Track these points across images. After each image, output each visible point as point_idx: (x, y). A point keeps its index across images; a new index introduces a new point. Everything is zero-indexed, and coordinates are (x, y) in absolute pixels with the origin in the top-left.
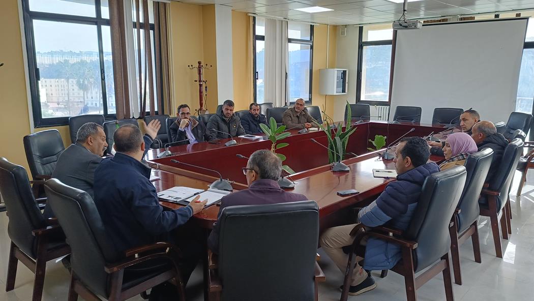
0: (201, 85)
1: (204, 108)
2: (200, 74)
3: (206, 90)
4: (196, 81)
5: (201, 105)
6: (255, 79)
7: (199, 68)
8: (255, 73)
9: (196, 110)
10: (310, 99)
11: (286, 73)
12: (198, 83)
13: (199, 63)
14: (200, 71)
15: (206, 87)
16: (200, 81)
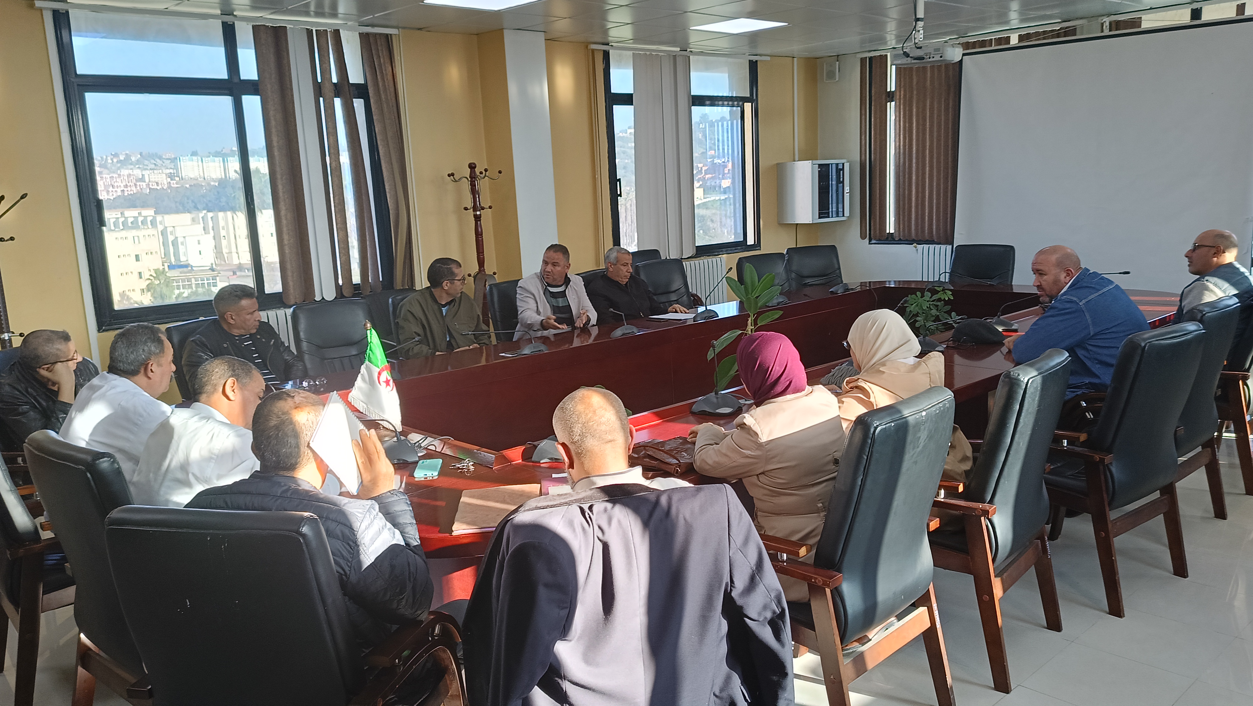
0: (477, 218)
1: (488, 270)
2: (474, 191)
4: (466, 209)
5: (481, 262)
7: (473, 178)
8: (614, 181)
12: (471, 213)
13: (472, 167)
14: (473, 185)
16: (475, 209)
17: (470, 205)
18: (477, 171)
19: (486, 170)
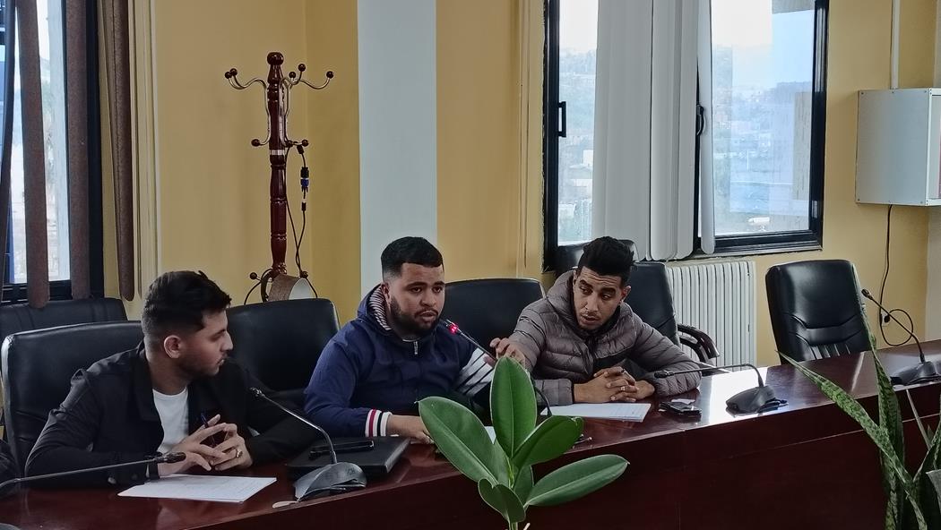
0: (278, 164)
1: (291, 269)
2: (274, 109)
3: (305, 185)
4: (256, 143)
5: (278, 251)
6: (553, 131)
7: (275, 82)
8: (553, 108)
9: (253, 276)
10: (816, 224)
11: (701, 111)
12: (265, 152)
13: (275, 60)
14: (273, 97)
15: (305, 172)
16: (275, 143)
17: (265, 137)
18: (285, 69)
19: (302, 68)
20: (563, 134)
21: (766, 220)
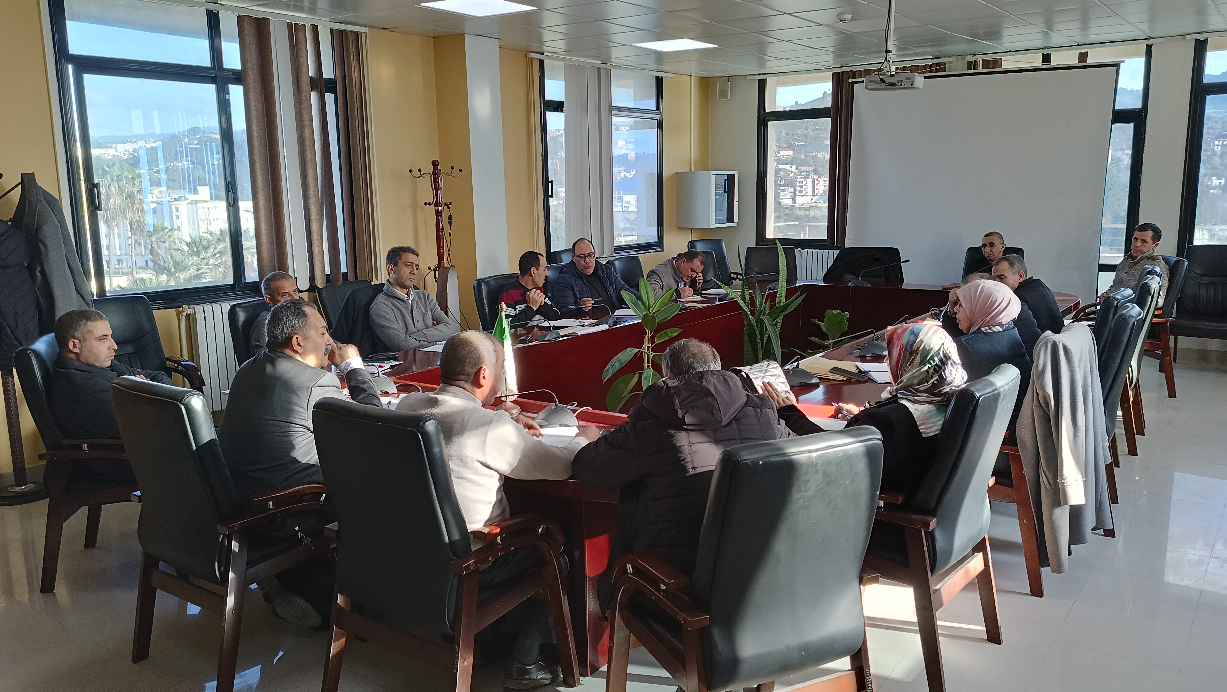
0: (438, 213)
1: (446, 264)
2: (436, 187)
3: (450, 223)
5: (441, 257)
6: (547, 196)
7: (435, 176)
8: (547, 182)
9: (429, 268)
10: (661, 238)
12: (433, 208)
13: (435, 164)
14: (436, 182)
15: (450, 218)
16: (437, 204)
17: (432, 201)
19: (452, 168)
20: (552, 196)
21: (636, 238)
